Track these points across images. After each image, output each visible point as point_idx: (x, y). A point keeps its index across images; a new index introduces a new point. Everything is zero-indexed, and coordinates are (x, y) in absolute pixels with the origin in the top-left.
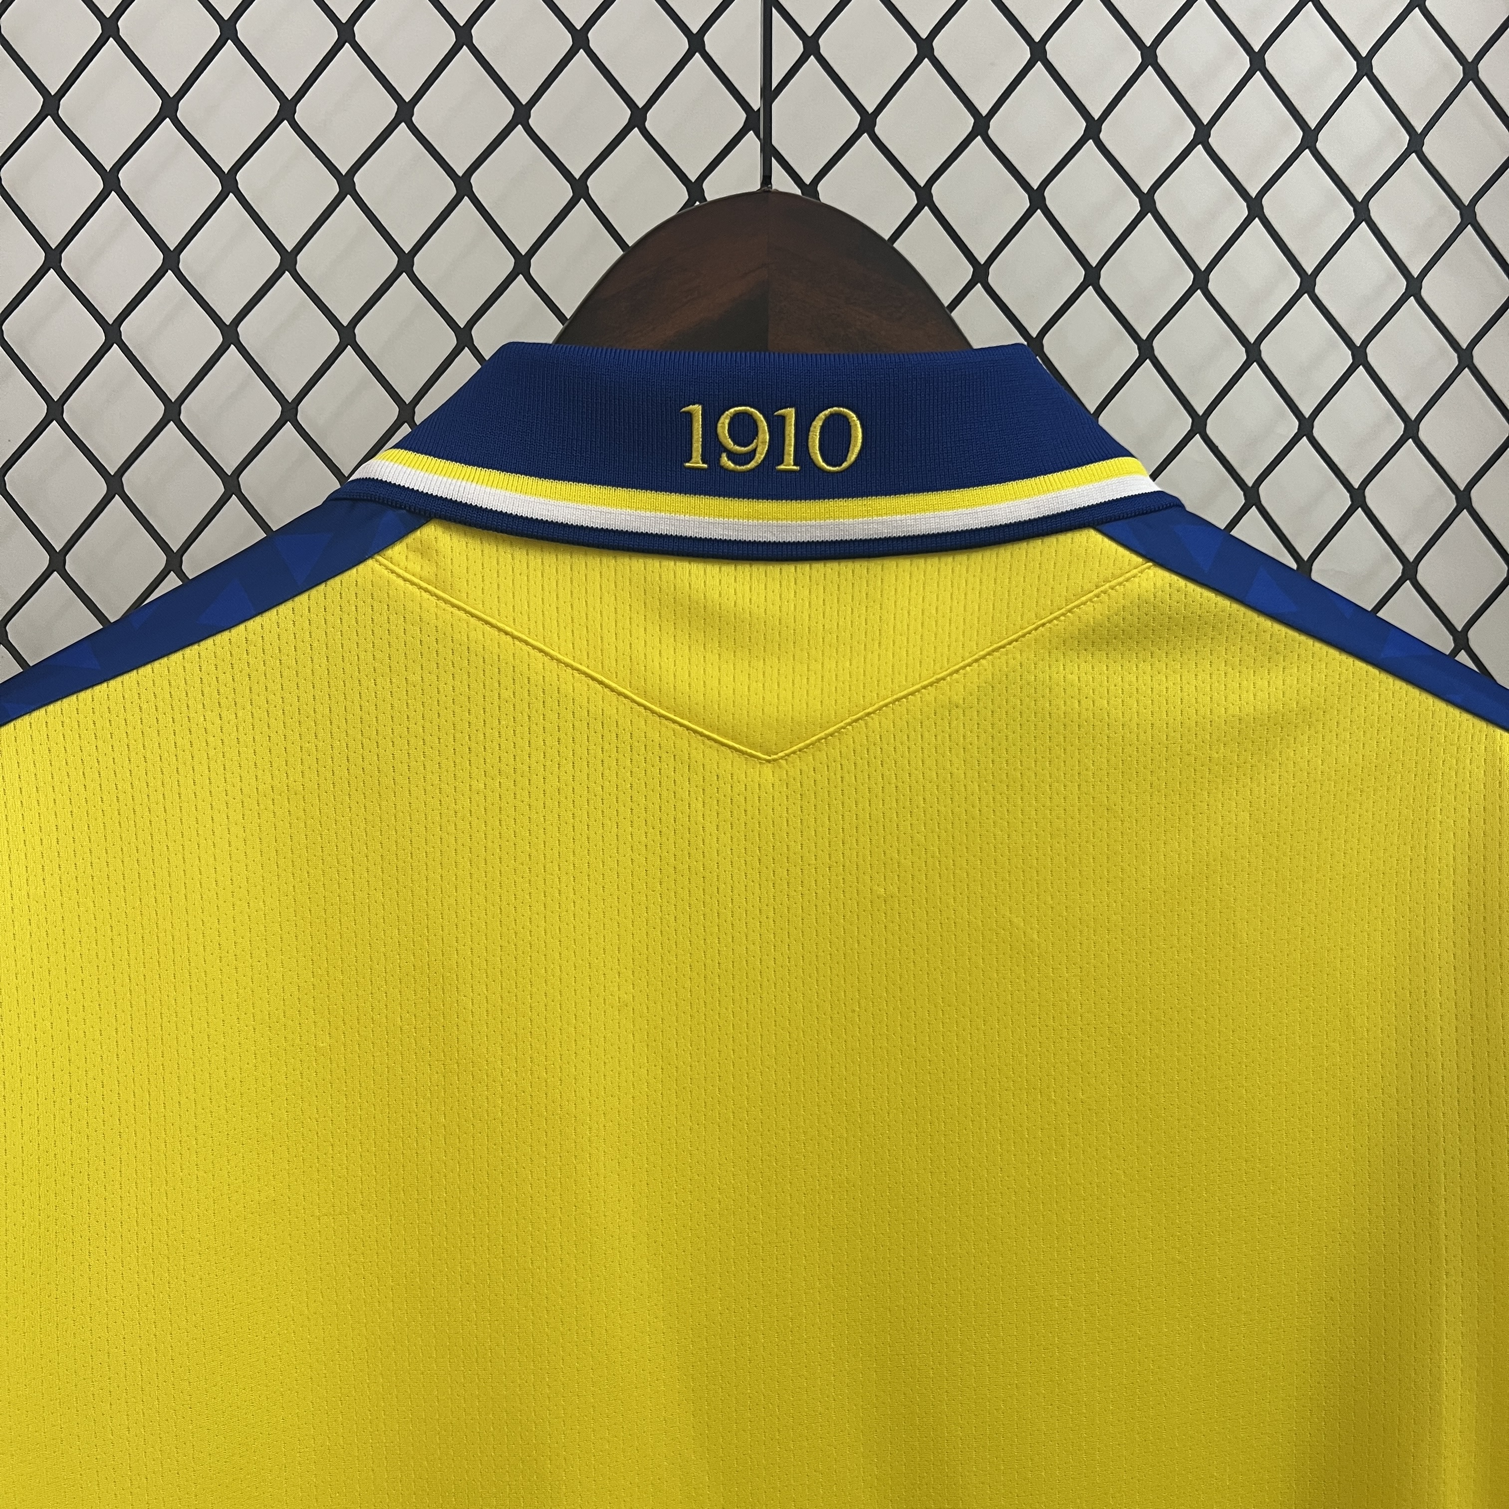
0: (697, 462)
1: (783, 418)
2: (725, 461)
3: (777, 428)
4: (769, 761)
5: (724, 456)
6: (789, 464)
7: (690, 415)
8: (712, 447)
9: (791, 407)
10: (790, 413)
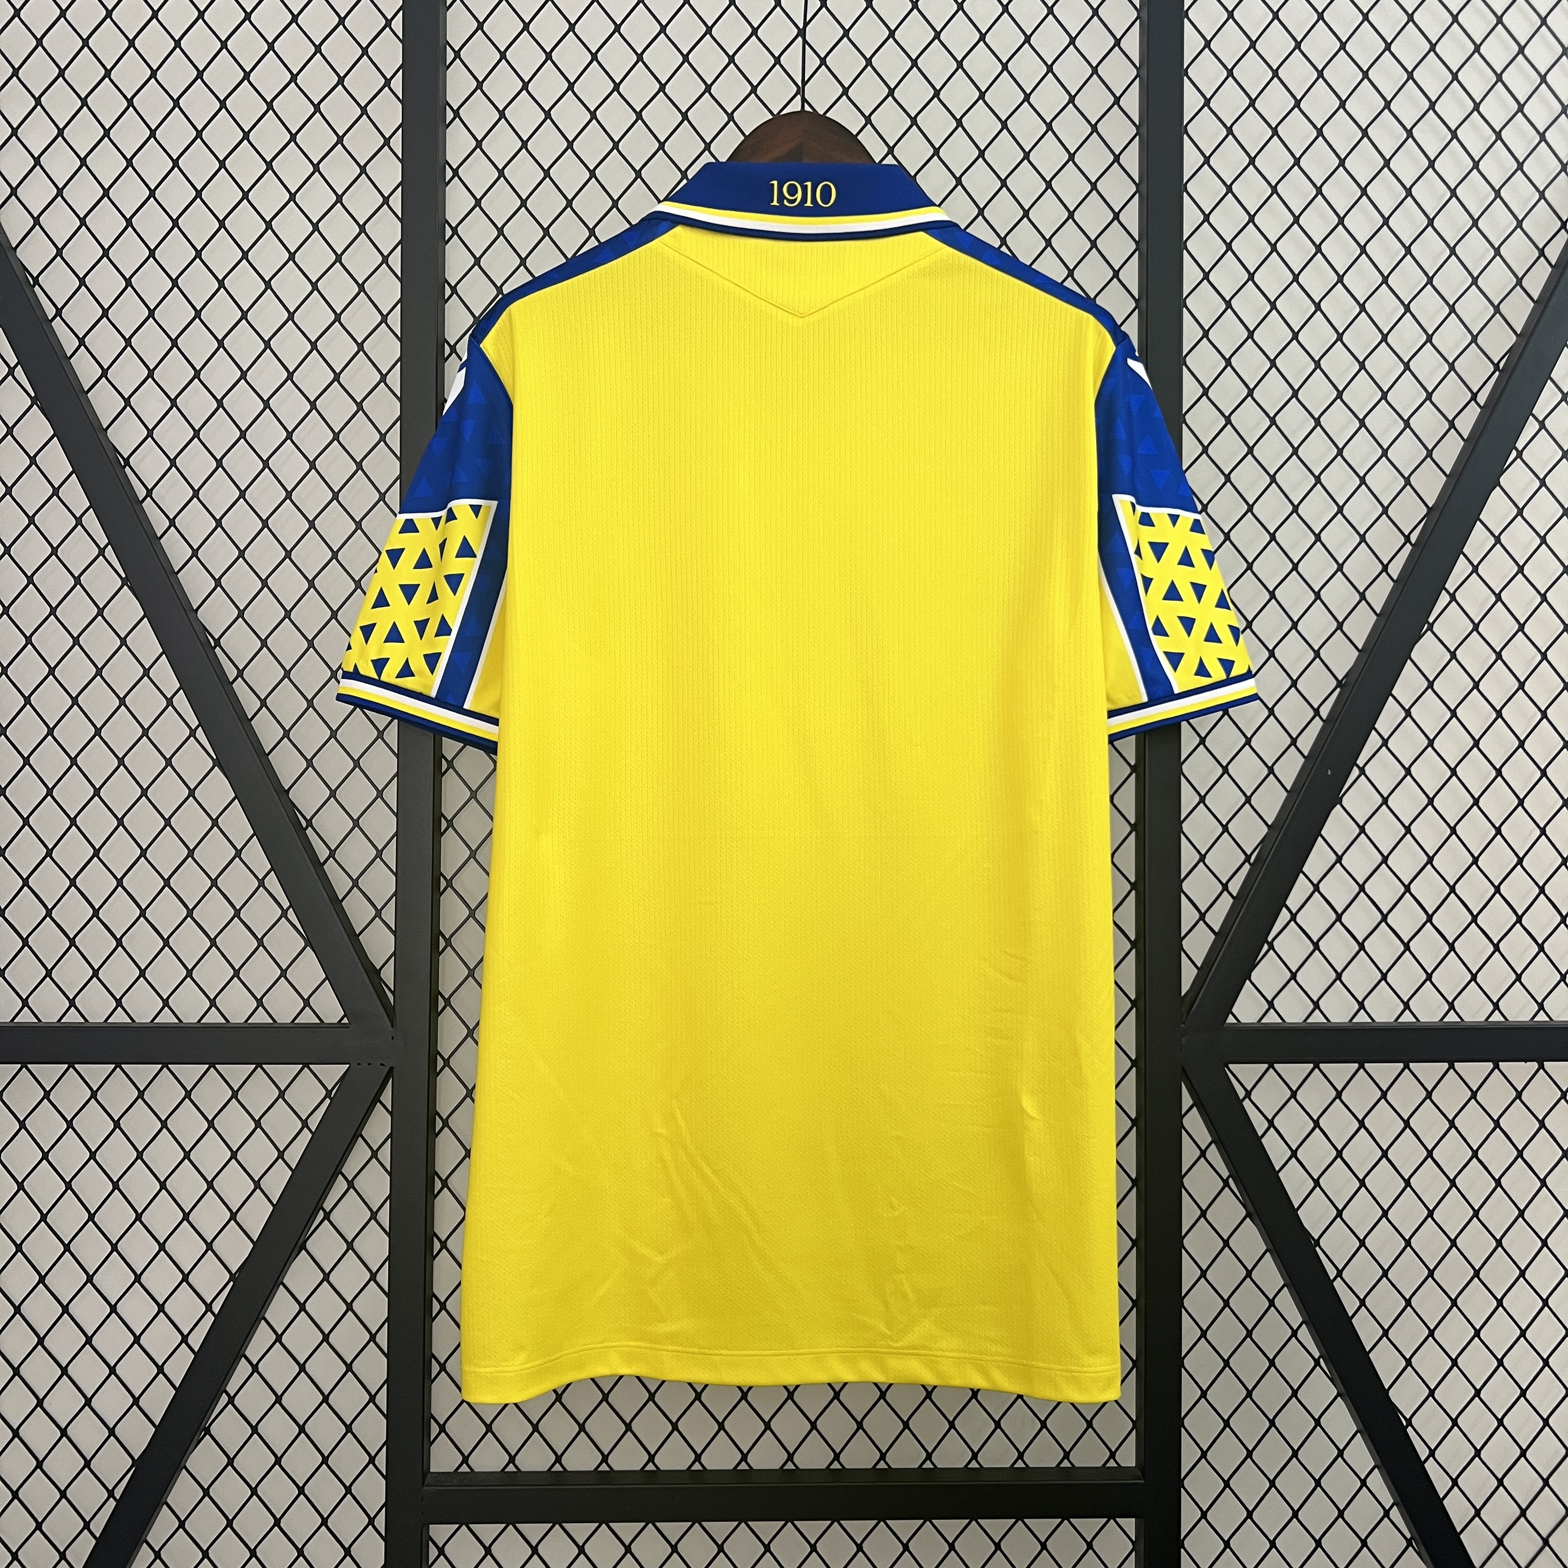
0: (775, 203)
1: (807, 186)
2: (786, 202)
3: (804, 189)
4: (801, 317)
5: (785, 201)
6: (809, 204)
7: (773, 184)
8: (781, 197)
9: (809, 181)
10: (809, 184)
